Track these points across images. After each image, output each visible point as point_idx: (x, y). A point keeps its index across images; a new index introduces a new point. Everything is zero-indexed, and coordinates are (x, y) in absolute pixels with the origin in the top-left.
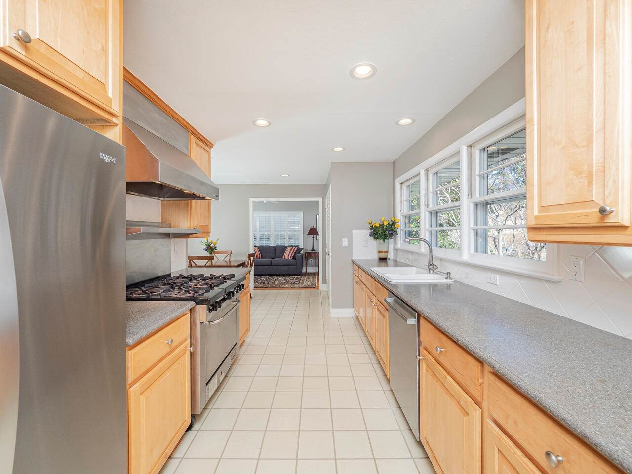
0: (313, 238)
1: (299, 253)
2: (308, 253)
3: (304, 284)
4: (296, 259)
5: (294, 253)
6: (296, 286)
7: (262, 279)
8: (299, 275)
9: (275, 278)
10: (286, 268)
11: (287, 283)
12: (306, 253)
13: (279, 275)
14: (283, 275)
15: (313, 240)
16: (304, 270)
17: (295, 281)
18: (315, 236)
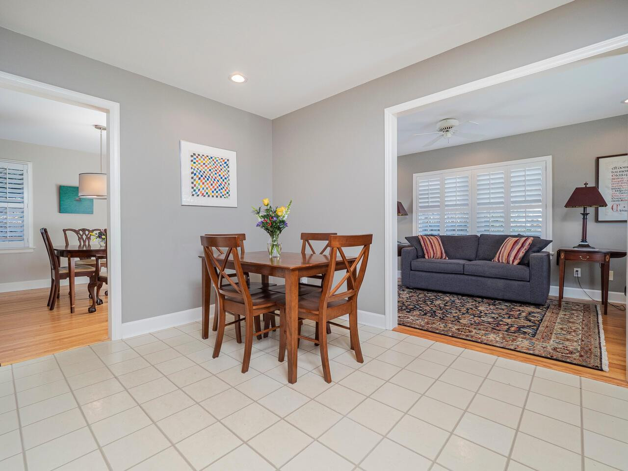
0: (585, 215)
1: (538, 251)
2: (566, 252)
3: (552, 342)
4: (528, 265)
5: (523, 250)
6: (523, 343)
7: (438, 302)
8: (537, 305)
9: (470, 303)
10: (501, 283)
11: (495, 327)
12: (559, 253)
13: (483, 298)
14: (492, 299)
15: (585, 220)
16: (554, 291)
17: (523, 322)
18: (591, 210)
